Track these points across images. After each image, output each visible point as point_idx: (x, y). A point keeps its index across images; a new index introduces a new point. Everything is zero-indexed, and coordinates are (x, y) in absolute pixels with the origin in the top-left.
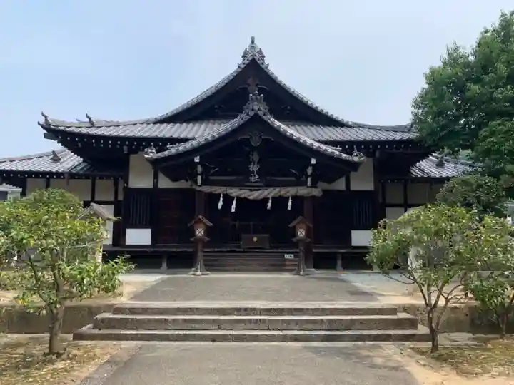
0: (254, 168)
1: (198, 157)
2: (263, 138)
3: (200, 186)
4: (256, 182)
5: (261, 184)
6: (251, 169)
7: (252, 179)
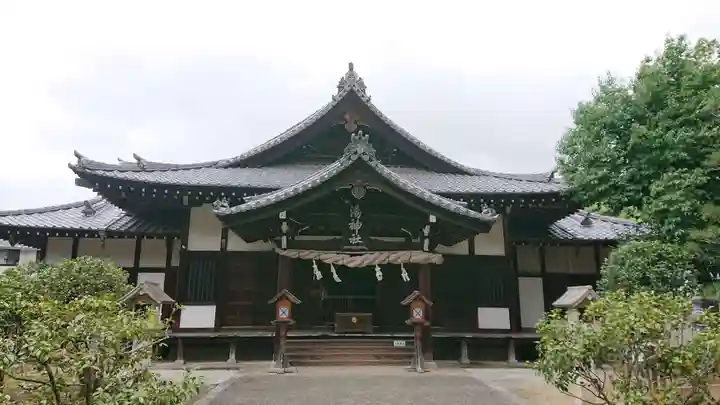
0: (356, 226)
1: (285, 212)
2: (368, 188)
3: (285, 249)
4: (358, 244)
5: (364, 247)
6: (351, 228)
7: (353, 240)
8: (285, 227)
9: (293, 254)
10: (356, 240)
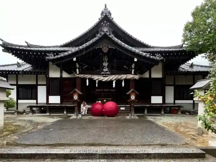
0: (105, 64)
1: (75, 58)
2: (109, 47)
3: (77, 74)
4: (107, 72)
5: (109, 73)
6: (104, 65)
7: (104, 70)
8: (78, 66)
9: (82, 76)
10: (105, 70)
